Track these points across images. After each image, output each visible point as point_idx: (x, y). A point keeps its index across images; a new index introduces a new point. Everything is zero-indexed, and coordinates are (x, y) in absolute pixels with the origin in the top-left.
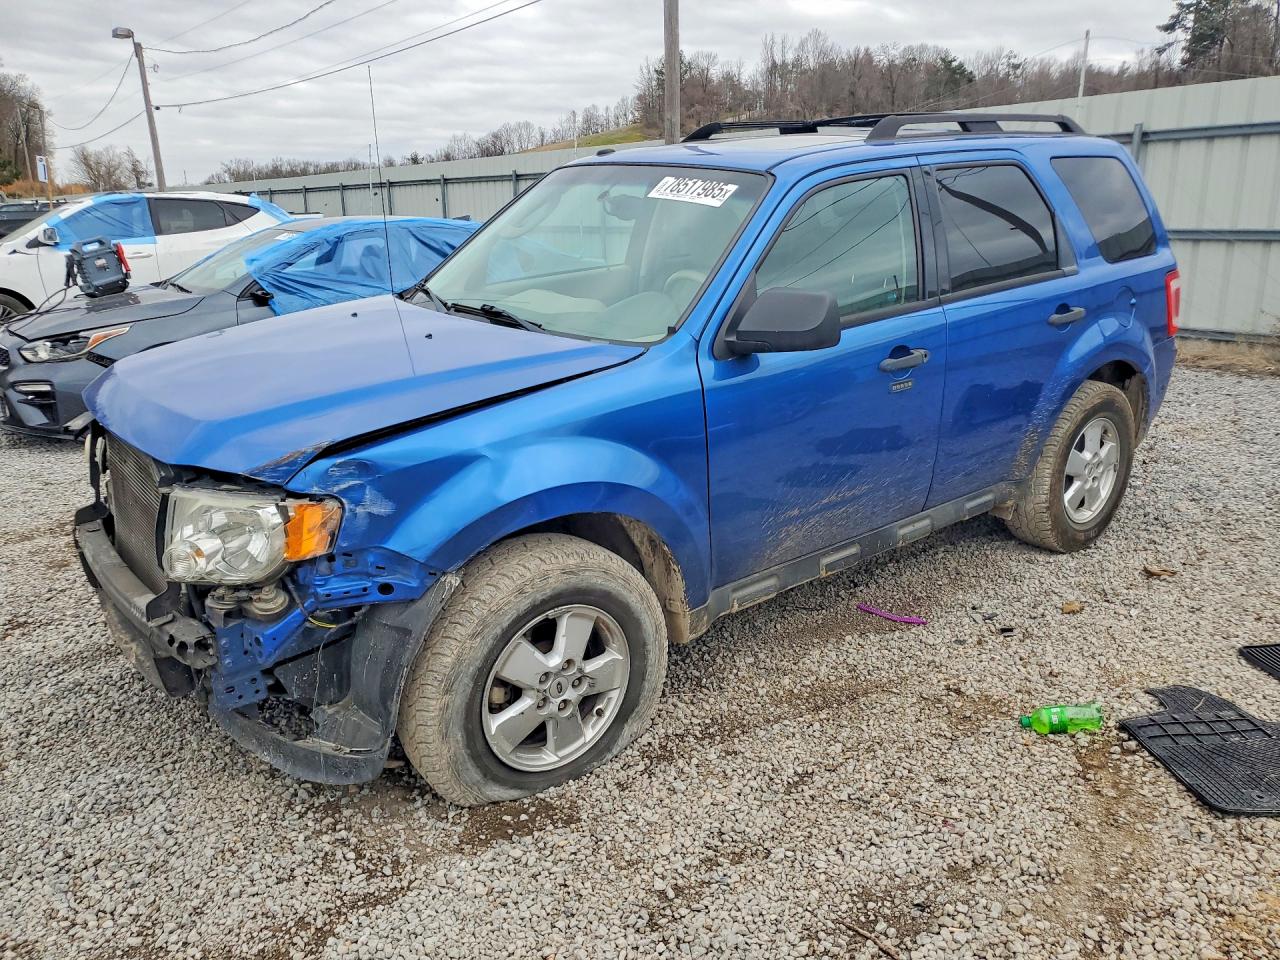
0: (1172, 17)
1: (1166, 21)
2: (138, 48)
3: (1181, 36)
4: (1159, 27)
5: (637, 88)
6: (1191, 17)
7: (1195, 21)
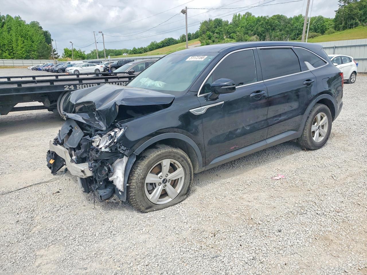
4: (335, 11)
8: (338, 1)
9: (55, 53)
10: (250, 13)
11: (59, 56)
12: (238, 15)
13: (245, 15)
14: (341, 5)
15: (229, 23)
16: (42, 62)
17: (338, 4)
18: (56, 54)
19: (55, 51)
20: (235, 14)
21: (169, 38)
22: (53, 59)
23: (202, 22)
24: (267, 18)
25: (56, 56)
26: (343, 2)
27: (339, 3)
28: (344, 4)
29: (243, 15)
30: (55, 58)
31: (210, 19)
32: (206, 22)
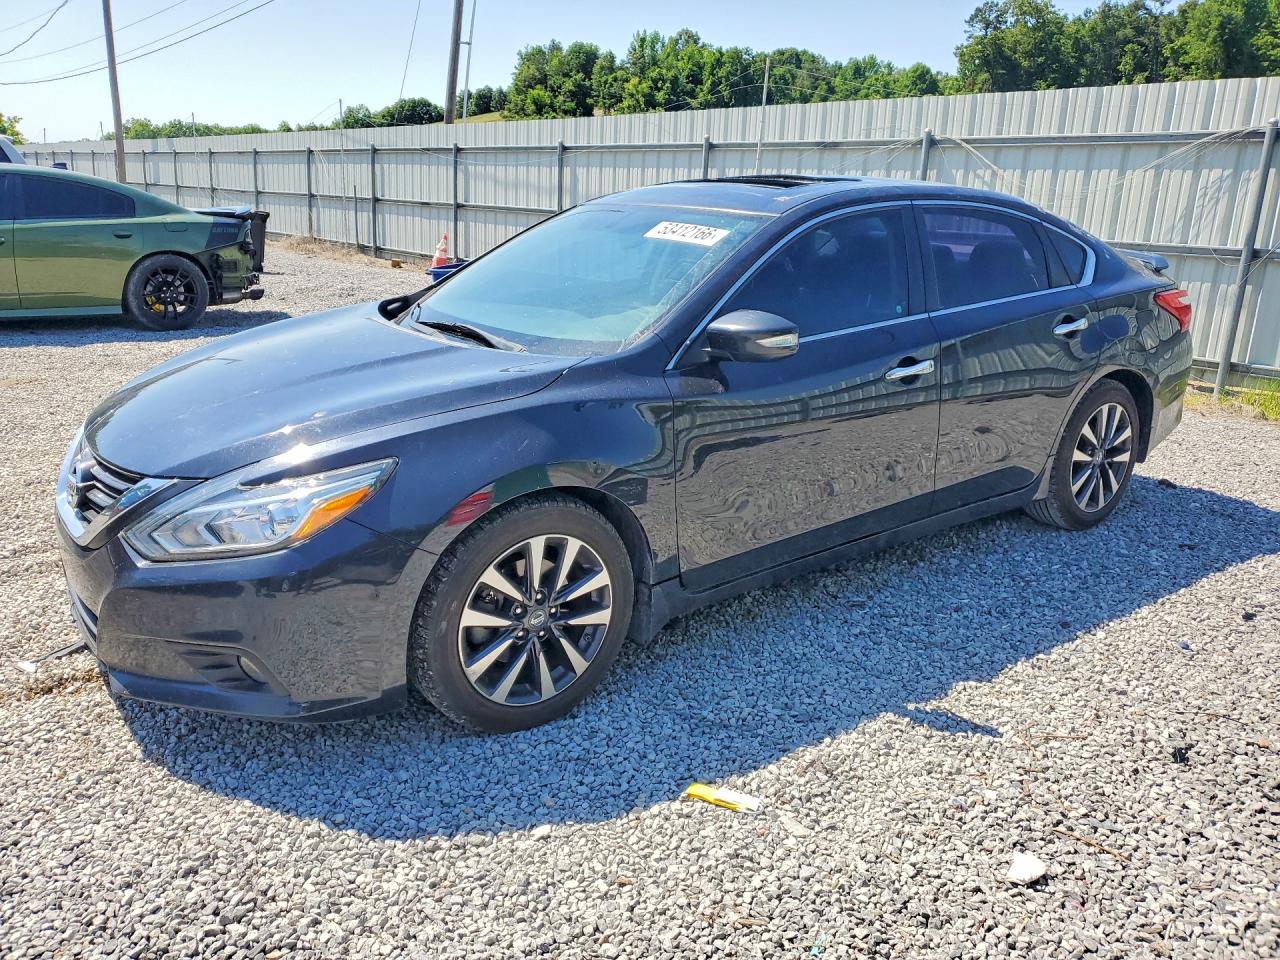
10: (694, 32)
12: (648, 39)
13: (677, 41)
15: (618, 62)
20: (641, 33)
21: (414, 102)
23: (524, 51)
24: (745, 56)
27: (967, 27)
29: (671, 38)
31: (553, 41)
32: (540, 51)
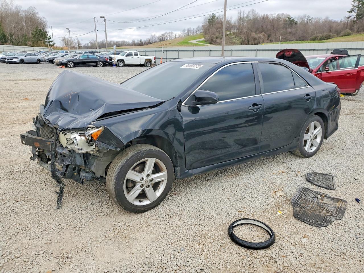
0: (351, 9)
1: (350, 10)
2: (105, 20)
3: (354, 15)
4: (348, 12)
5: (203, 23)
6: (357, 9)
7: (358, 10)
8: (352, 1)
9: (50, 40)
11: (55, 44)
14: (355, 5)
16: (35, 49)
17: (352, 4)
18: (51, 42)
19: (51, 38)
22: (48, 47)
25: (51, 43)
26: (357, 2)
28: (358, 5)
30: (49, 46)
